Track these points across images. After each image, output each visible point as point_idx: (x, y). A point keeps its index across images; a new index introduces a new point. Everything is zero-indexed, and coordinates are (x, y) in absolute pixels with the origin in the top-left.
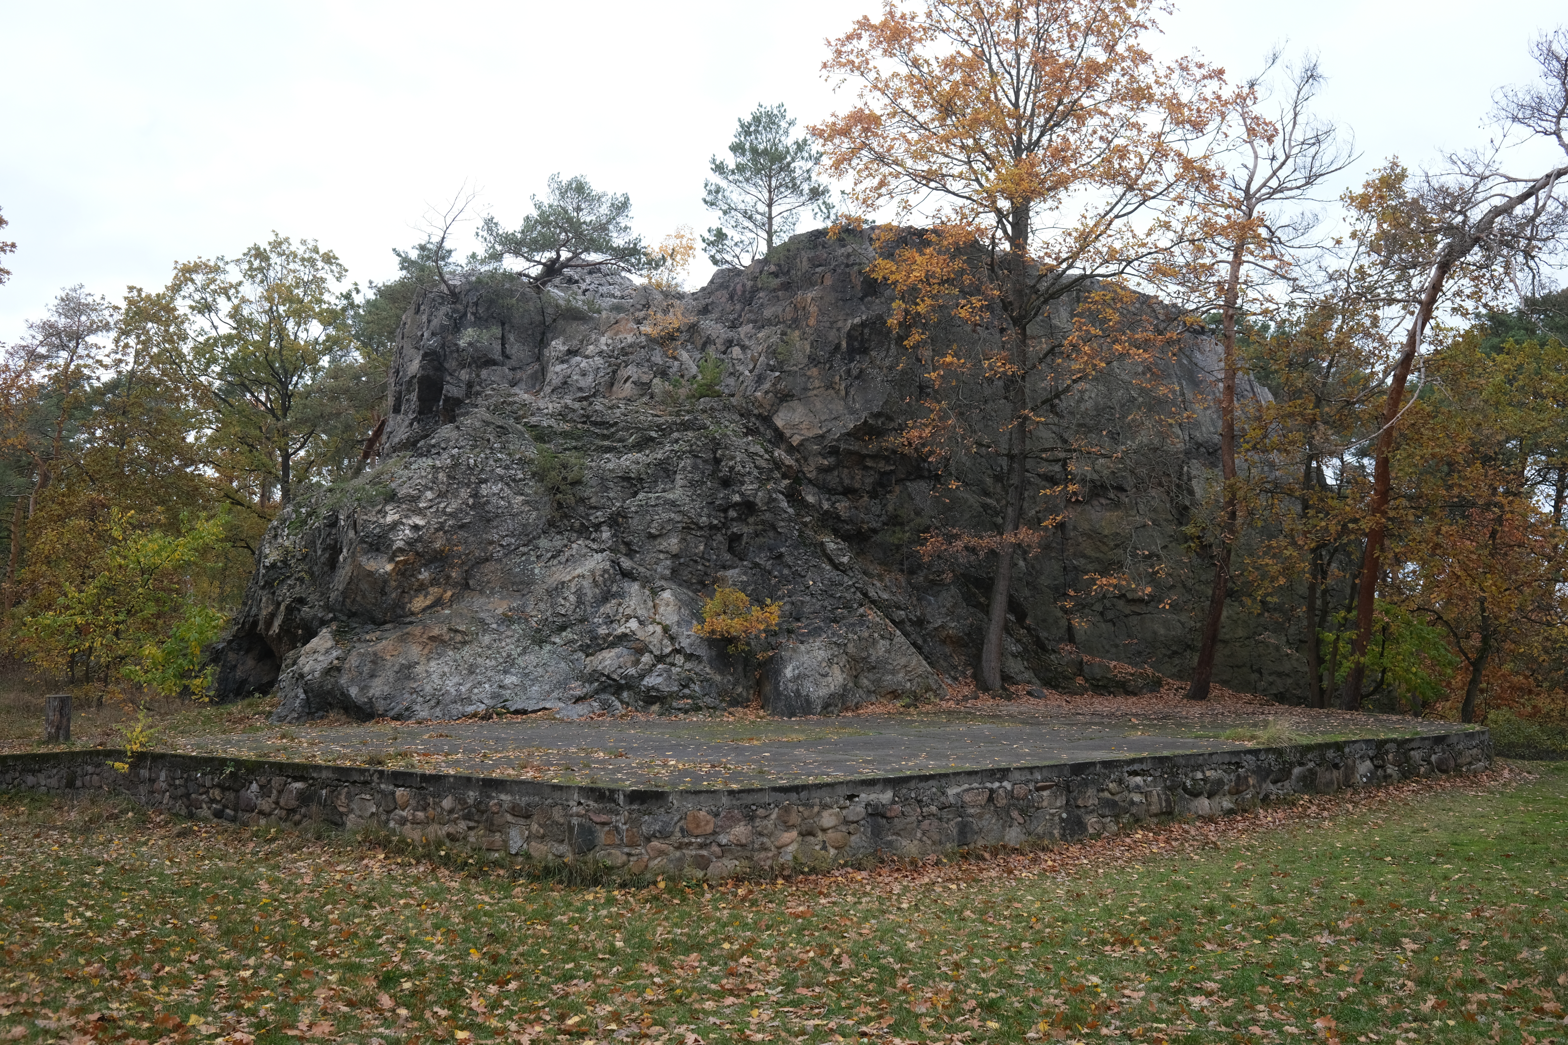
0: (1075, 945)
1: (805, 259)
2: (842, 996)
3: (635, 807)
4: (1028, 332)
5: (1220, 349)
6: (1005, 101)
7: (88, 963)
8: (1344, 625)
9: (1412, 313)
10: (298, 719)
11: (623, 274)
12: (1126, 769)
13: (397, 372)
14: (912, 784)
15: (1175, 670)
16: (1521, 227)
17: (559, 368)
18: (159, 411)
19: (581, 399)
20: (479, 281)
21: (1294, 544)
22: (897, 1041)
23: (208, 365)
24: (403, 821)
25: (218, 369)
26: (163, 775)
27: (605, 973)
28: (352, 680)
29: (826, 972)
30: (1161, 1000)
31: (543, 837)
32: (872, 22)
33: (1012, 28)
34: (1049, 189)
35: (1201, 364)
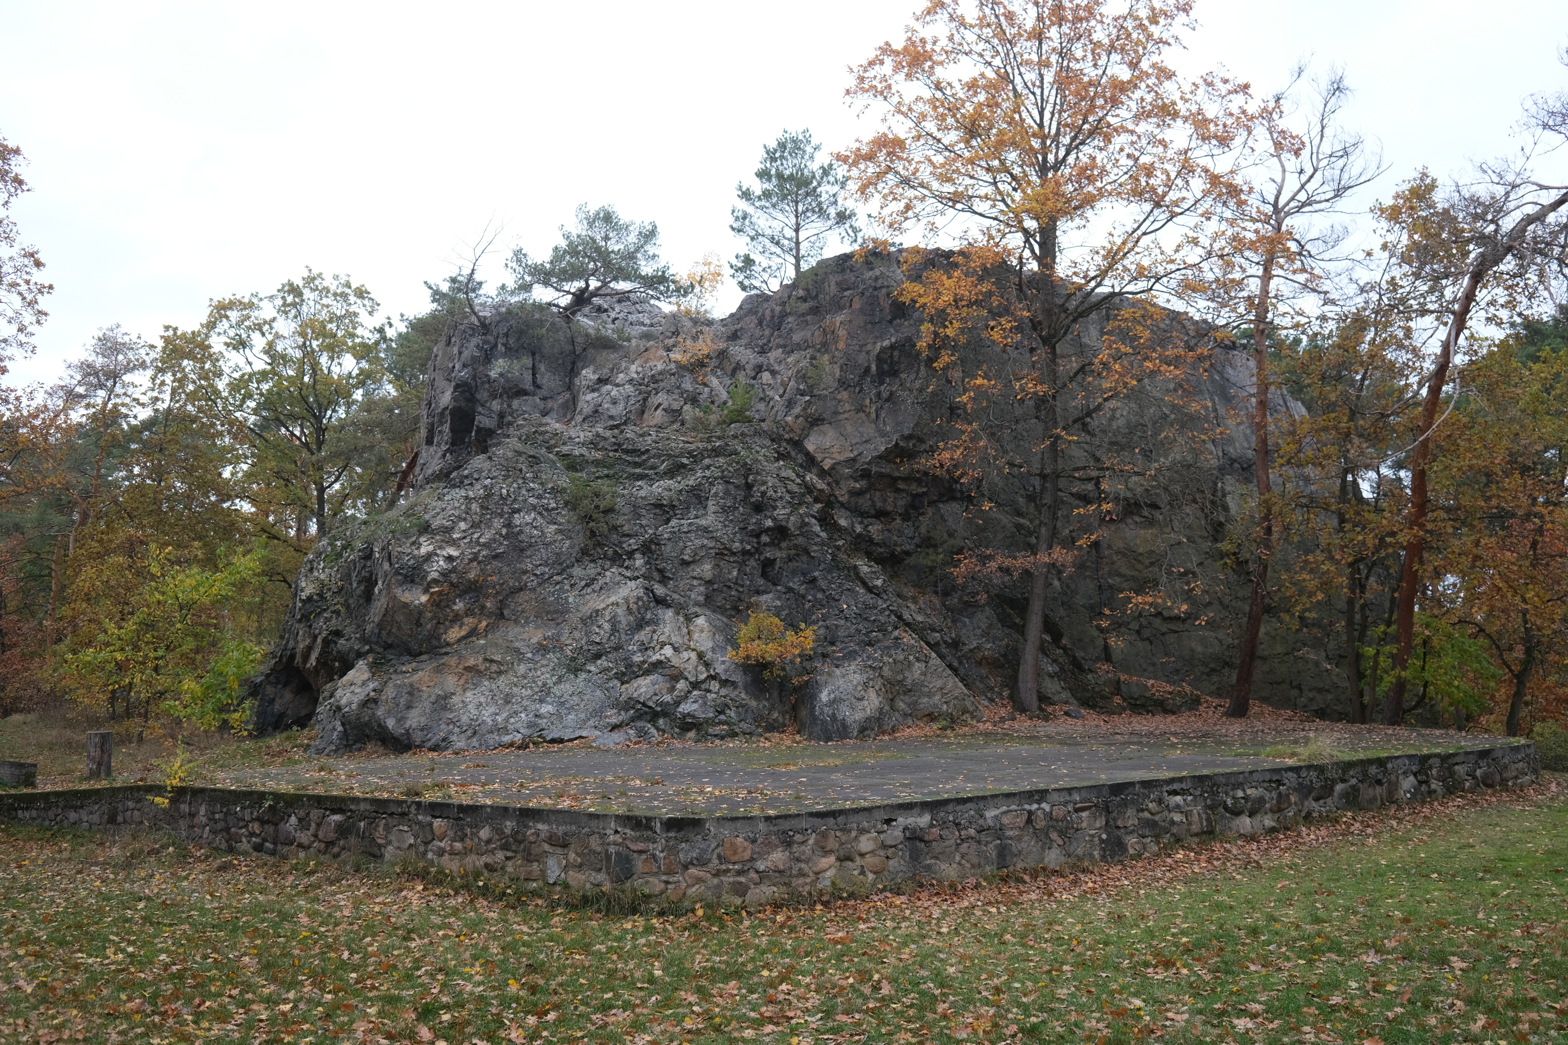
0: (1117, 968)
1: (833, 283)
2: (882, 1022)
3: (672, 834)
4: (1058, 351)
5: (1252, 363)
6: (1029, 121)
7: (130, 999)
8: (1384, 639)
9: (1446, 324)
10: (336, 751)
11: (652, 302)
12: (1165, 788)
13: (430, 404)
14: (950, 807)
15: (1213, 688)
16: (1555, 234)
17: (589, 397)
18: (195, 448)
19: (612, 428)
20: (509, 312)
21: (1331, 558)
23: (243, 401)
24: (441, 852)
25: (252, 404)
26: (203, 810)
27: (644, 1002)
28: (389, 712)
29: (866, 999)
30: (1205, 1023)
31: (580, 866)
32: (894, 47)
33: (1035, 49)
34: (1076, 208)
35: (1233, 379)
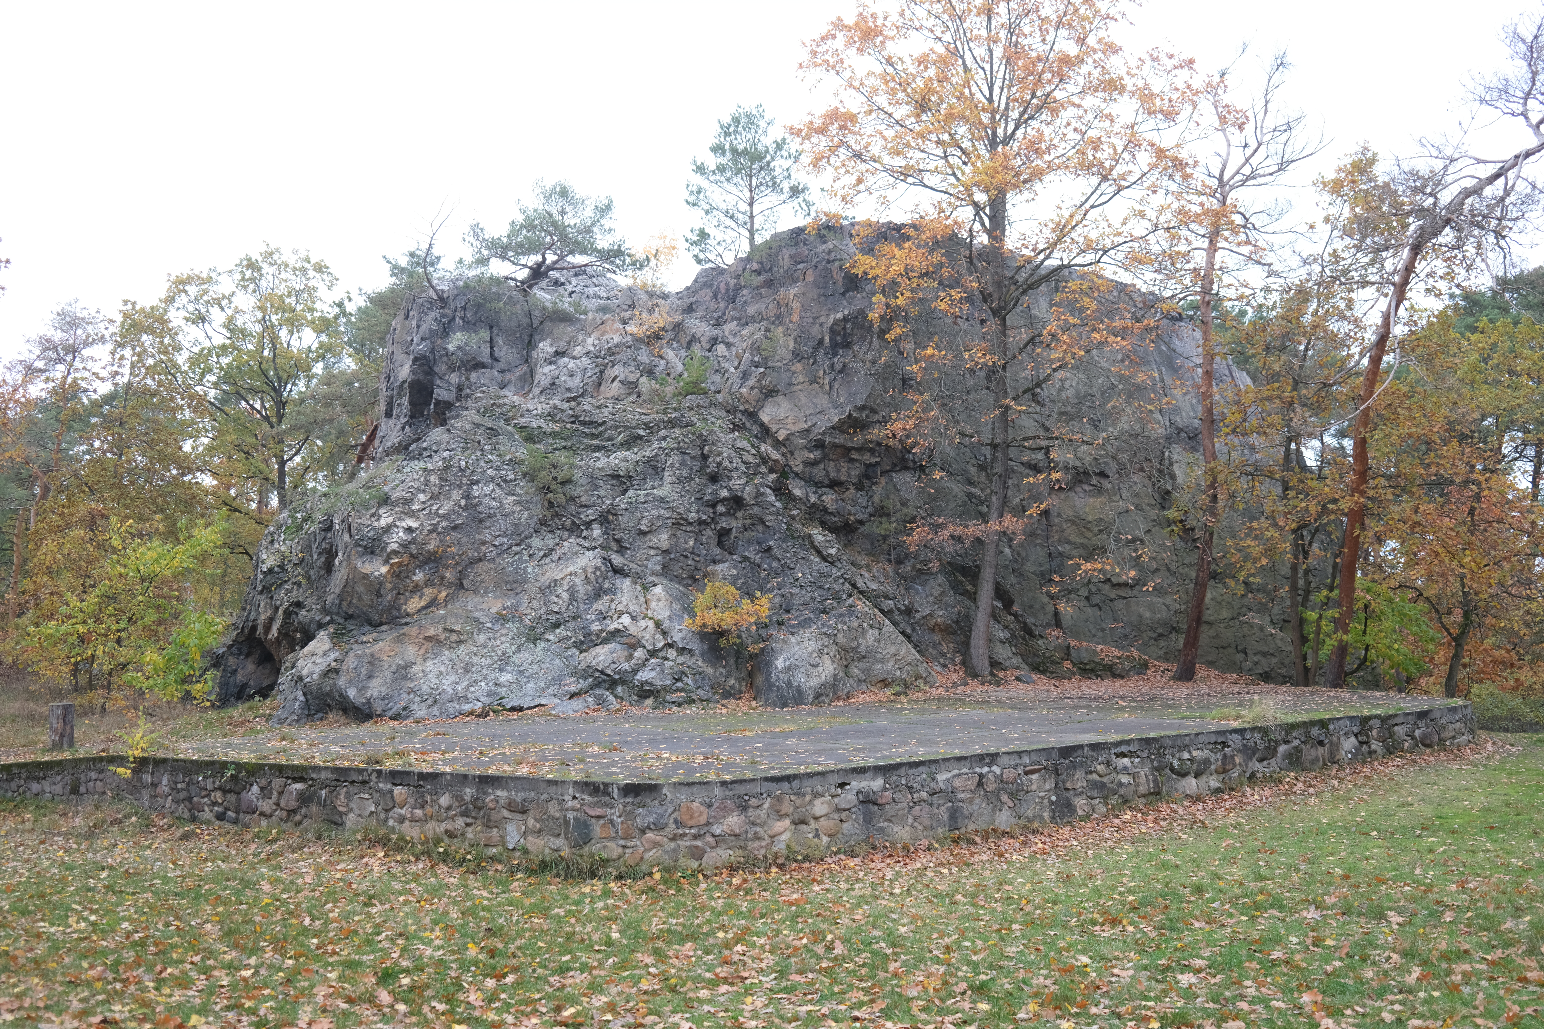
0: (1064, 926)
1: (787, 257)
2: (835, 981)
3: (629, 800)
4: (1008, 322)
5: (1198, 334)
6: (978, 95)
7: (92, 967)
8: (1326, 604)
9: (1386, 295)
10: (298, 721)
11: (609, 275)
12: (1113, 751)
13: (388, 377)
14: (903, 771)
15: (1161, 653)
16: (1491, 208)
17: (547, 369)
18: (155, 422)
19: (569, 400)
20: (467, 286)
21: (1275, 525)
22: (889, 1024)
23: (203, 375)
24: (402, 820)
25: (212, 378)
26: (165, 780)
27: (601, 964)
28: (350, 681)
29: (819, 958)
30: (1150, 978)
31: (539, 831)
32: (846, 22)
33: (984, 24)
34: (1025, 182)
35: (1179, 350)
